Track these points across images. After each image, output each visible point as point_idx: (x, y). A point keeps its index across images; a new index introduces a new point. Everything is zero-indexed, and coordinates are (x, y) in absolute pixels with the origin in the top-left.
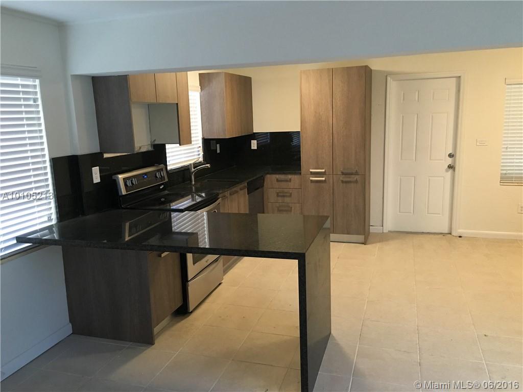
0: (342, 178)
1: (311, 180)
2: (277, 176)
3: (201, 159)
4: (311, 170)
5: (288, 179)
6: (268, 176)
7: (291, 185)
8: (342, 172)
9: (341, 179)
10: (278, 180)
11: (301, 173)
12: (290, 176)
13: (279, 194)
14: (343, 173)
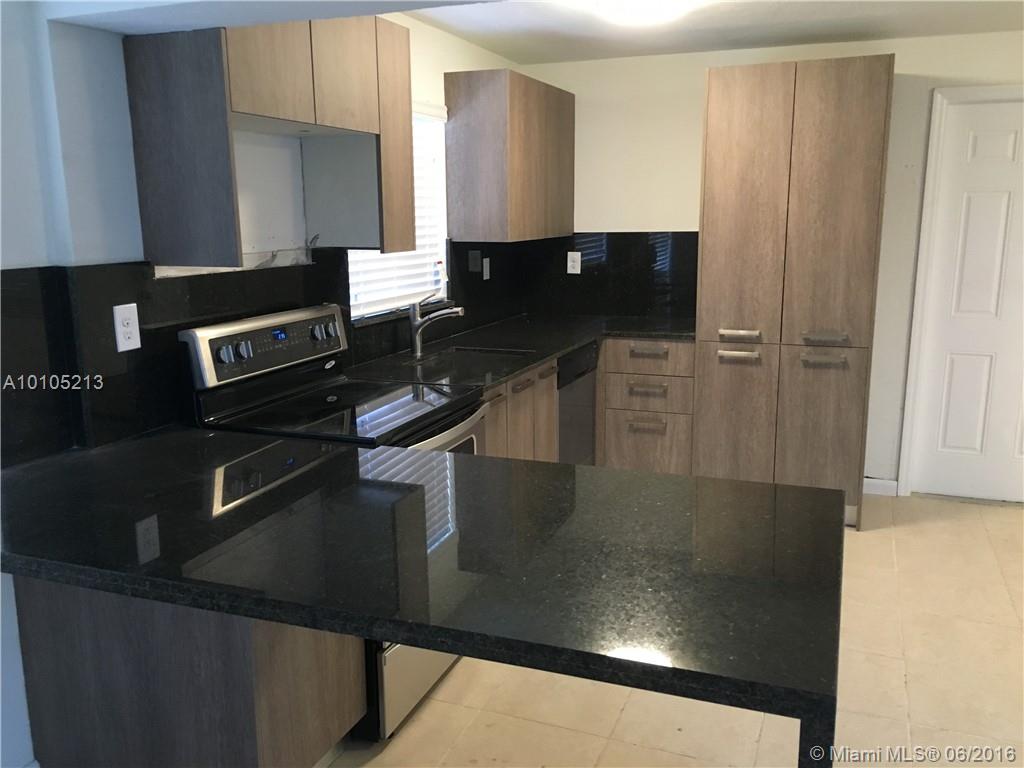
0: (805, 353)
1: (721, 358)
2: (632, 343)
3: (442, 294)
4: (722, 331)
5: (661, 353)
6: (609, 343)
7: (668, 367)
8: (806, 340)
9: (803, 355)
10: (633, 354)
11: (694, 339)
12: (665, 345)
13: (636, 389)
14: (809, 343)
